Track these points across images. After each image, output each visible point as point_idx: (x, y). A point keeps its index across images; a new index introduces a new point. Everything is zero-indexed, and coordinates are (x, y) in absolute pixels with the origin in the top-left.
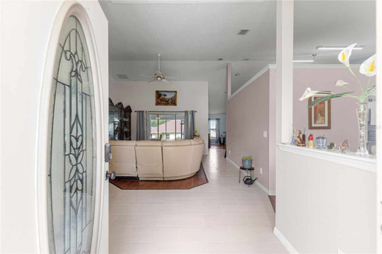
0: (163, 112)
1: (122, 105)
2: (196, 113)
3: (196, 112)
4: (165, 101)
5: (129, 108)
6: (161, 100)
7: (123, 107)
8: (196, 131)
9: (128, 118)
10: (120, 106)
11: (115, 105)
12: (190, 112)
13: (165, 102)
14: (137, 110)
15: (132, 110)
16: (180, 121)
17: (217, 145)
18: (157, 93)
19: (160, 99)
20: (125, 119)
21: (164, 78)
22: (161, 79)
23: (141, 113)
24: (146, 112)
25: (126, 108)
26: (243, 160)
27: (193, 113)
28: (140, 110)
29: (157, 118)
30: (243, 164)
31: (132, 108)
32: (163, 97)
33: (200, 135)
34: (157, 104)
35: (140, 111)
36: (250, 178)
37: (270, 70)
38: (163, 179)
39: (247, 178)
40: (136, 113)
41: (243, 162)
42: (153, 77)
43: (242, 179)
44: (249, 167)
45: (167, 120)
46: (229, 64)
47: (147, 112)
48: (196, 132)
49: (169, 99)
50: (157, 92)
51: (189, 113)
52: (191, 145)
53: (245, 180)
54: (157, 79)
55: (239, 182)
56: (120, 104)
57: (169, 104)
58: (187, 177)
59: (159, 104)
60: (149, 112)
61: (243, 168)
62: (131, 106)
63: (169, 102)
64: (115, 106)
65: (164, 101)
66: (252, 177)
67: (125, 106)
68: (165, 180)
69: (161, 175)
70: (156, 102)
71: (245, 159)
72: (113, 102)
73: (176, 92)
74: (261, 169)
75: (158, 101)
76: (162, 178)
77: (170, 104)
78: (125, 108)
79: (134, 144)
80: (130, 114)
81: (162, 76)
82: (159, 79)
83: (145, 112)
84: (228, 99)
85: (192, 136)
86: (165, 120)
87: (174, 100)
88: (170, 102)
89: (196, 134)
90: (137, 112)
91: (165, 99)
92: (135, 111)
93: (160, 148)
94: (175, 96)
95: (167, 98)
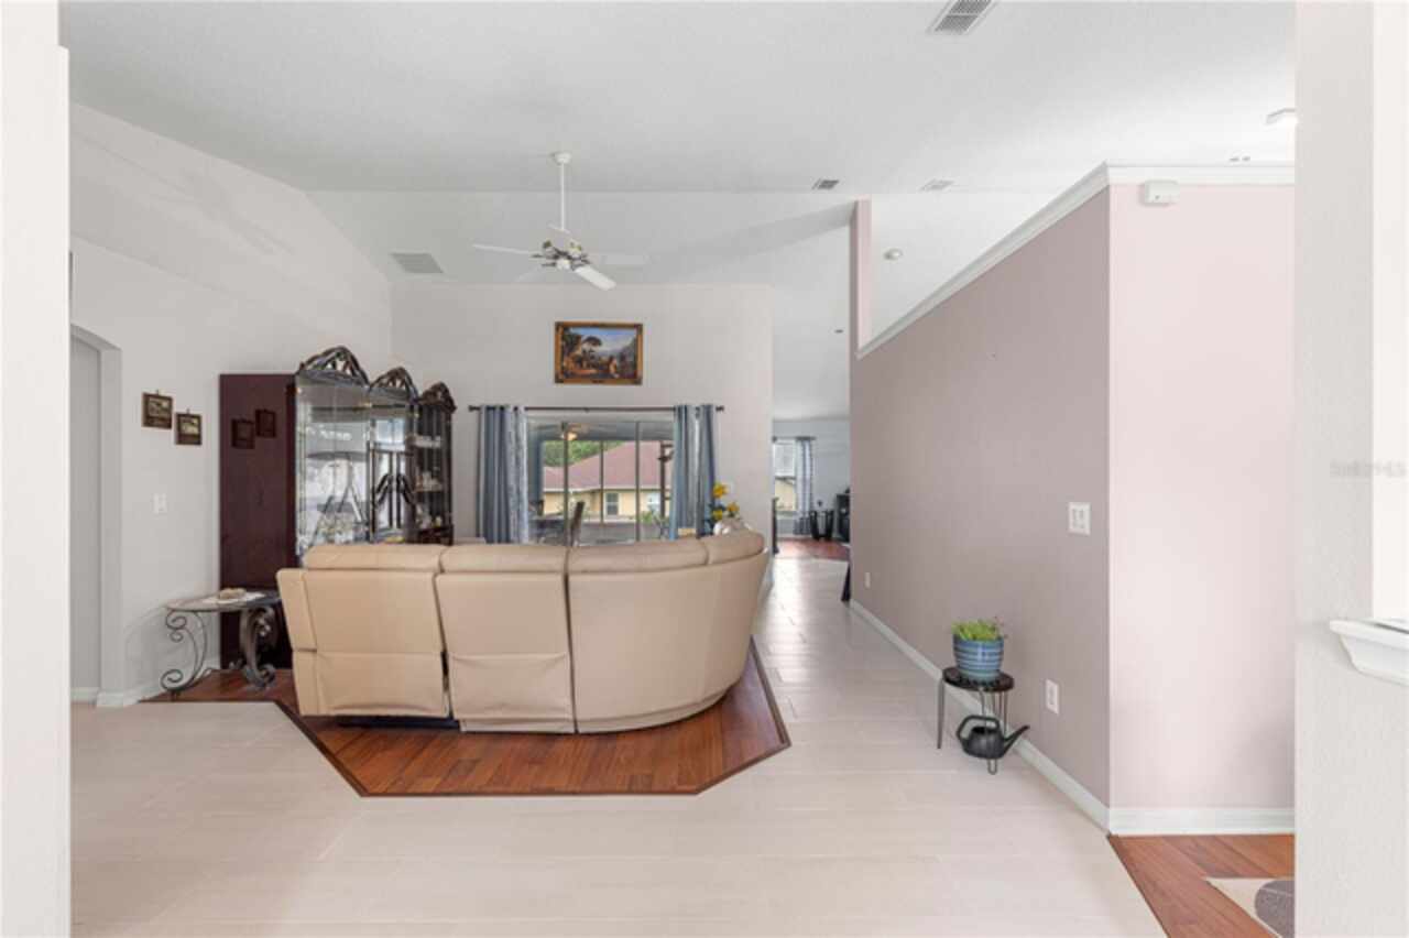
0: (587, 409)
1: (408, 382)
2: (720, 414)
3: (720, 409)
4: (594, 366)
5: (440, 394)
6: (579, 361)
7: (416, 392)
8: (723, 488)
9: (438, 434)
10: (398, 383)
11: (372, 378)
12: (697, 409)
13: (593, 371)
14: (476, 404)
15: (456, 403)
16: (656, 445)
17: (803, 541)
18: (561, 330)
19: (573, 358)
20: (428, 438)
21: (584, 261)
22: (573, 267)
23: (495, 416)
24: (516, 409)
25: (427, 394)
26: (957, 639)
27: (707, 413)
28: (492, 403)
29: (563, 436)
30: (957, 656)
31: (453, 394)
32: (586, 346)
33: (738, 504)
34: (561, 377)
35: (489, 408)
36: (992, 725)
37: (1112, 190)
38: (576, 725)
39: (974, 723)
40: (475, 413)
41: (956, 649)
42: (537, 256)
43: (951, 726)
44: (989, 676)
45: (605, 444)
46: (860, 205)
47: (522, 409)
48: (724, 493)
49: (611, 359)
50: (563, 329)
51: (692, 414)
52: (705, 563)
53: (965, 734)
54: (554, 265)
55: (935, 742)
56: (397, 374)
58: (687, 714)
59: (567, 376)
60: (527, 409)
61: (956, 678)
62: (449, 386)
63: (612, 369)
64: (372, 386)
65: (589, 366)
66: (1002, 722)
67: (421, 386)
68: (581, 730)
69: (562, 710)
70: (556, 369)
71: (970, 635)
72: (362, 365)
73: (638, 327)
74: (1052, 688)
75: (565, 364)
76: (572, 725)
77: (617, 376)
78: (420, 393)
79: (434, 562)
80: (449, 418)
81: (575, 253)
82: (564, 263)
83: (511, 410)
84: (859, 357)
85: (707, 509)
86: (597, 444)
87: (630, 359)
88: (615, 367)
89: (724, 501)
90: (478, 409)
91: (593, 357)
92: (472, 408)
93: (559, 579)
94: (637, 345)
95: (604, 354)
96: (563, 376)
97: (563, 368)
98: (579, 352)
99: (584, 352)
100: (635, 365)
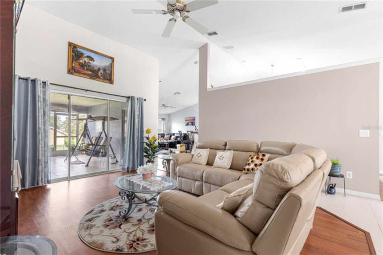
0: (86, 90)
2: (145, 102)
3: (145, 100)
4: (91, 71)
6: (82, 66)
8: (150, 130)
13: (90, 73)
19: (79, 63)
24: (43, 82)
27: (141, 101)
32: (86, 60)
47: (48, 83)
48: (150, 132)
49: (99, 69)
50: (72, 46)
51: (136, 100)
57: (99, 78)
59: (75, 72)
63: (99, 74)
65: (87, 70)
70: (68, 66)
73: (112, 59)
74: (349, 173)
75: (73, 65)
77: (102, 78)
83: (40, 82)
87: (108, 72)
88: (101, 73)
91: (90, 66)
94: (112, 66)
95: (96, 66)
96: (71, 71)
97: (72, 67)
98: (82, 61)
99: (85, 62)
100: (111, 75)
